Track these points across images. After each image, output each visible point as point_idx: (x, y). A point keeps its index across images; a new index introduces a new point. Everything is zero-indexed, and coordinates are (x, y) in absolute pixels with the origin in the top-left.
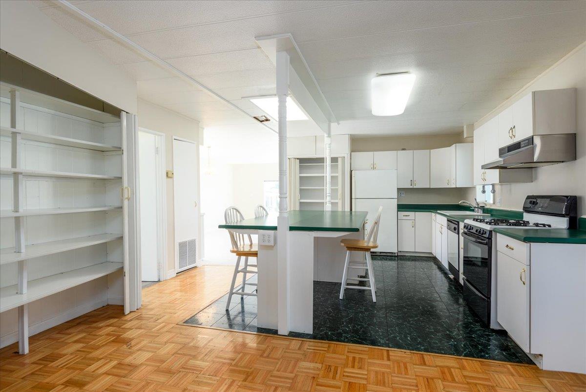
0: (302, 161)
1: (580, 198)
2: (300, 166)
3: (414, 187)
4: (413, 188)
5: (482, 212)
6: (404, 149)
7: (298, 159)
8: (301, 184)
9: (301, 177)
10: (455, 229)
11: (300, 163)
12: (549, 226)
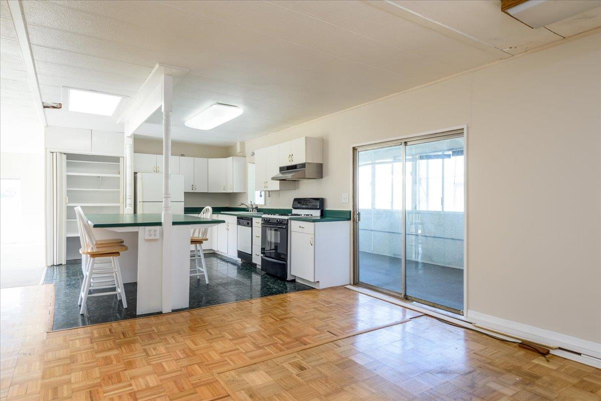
0: (70, 157)
1: (325, 199)
2: (67, 162)
3: (195, 191)
4: (194, 193)
5: (256, 211)
6: (182, 155)
7: (65, 154)
8: (68, 185)
9: (68, 176)
10: (248, 223)
11: (67, 159)
12: (312, 215)
